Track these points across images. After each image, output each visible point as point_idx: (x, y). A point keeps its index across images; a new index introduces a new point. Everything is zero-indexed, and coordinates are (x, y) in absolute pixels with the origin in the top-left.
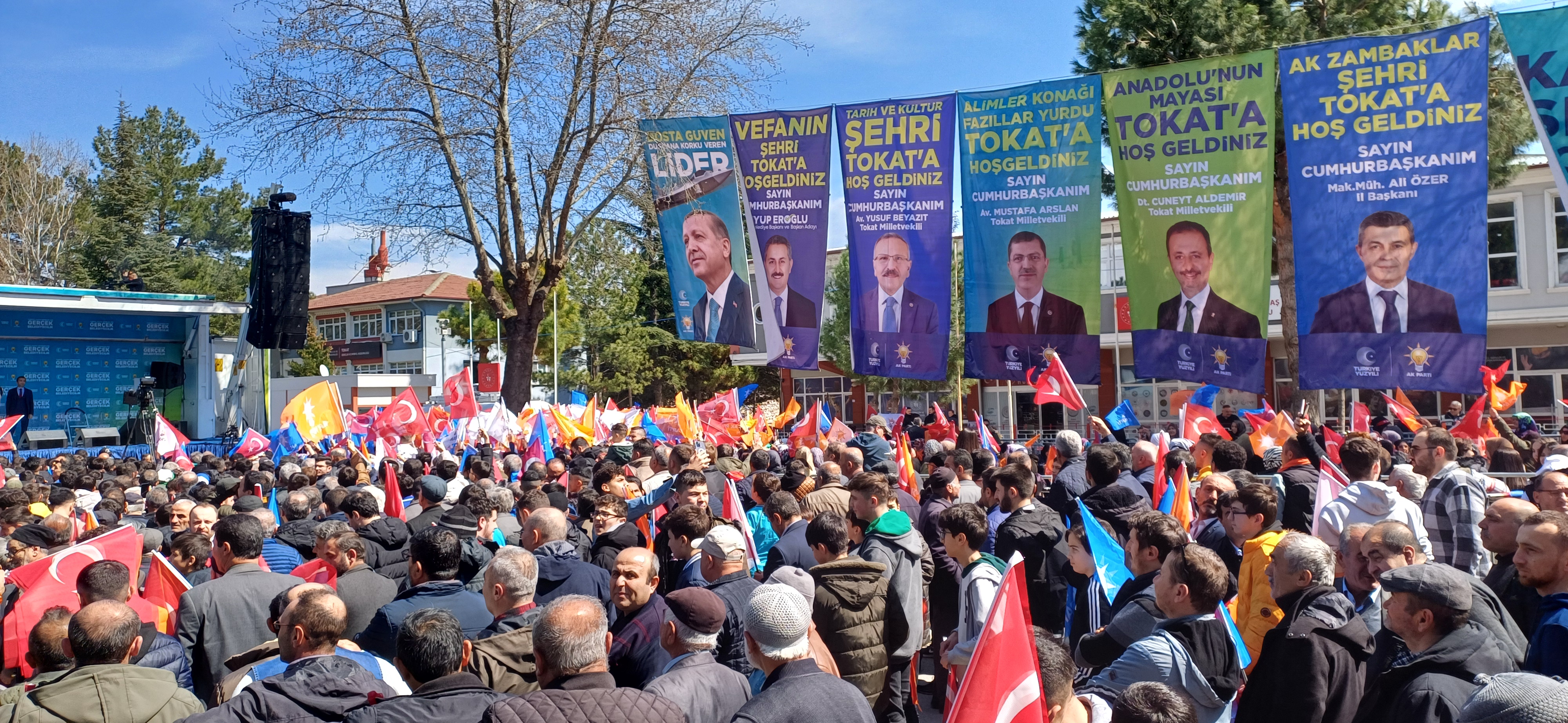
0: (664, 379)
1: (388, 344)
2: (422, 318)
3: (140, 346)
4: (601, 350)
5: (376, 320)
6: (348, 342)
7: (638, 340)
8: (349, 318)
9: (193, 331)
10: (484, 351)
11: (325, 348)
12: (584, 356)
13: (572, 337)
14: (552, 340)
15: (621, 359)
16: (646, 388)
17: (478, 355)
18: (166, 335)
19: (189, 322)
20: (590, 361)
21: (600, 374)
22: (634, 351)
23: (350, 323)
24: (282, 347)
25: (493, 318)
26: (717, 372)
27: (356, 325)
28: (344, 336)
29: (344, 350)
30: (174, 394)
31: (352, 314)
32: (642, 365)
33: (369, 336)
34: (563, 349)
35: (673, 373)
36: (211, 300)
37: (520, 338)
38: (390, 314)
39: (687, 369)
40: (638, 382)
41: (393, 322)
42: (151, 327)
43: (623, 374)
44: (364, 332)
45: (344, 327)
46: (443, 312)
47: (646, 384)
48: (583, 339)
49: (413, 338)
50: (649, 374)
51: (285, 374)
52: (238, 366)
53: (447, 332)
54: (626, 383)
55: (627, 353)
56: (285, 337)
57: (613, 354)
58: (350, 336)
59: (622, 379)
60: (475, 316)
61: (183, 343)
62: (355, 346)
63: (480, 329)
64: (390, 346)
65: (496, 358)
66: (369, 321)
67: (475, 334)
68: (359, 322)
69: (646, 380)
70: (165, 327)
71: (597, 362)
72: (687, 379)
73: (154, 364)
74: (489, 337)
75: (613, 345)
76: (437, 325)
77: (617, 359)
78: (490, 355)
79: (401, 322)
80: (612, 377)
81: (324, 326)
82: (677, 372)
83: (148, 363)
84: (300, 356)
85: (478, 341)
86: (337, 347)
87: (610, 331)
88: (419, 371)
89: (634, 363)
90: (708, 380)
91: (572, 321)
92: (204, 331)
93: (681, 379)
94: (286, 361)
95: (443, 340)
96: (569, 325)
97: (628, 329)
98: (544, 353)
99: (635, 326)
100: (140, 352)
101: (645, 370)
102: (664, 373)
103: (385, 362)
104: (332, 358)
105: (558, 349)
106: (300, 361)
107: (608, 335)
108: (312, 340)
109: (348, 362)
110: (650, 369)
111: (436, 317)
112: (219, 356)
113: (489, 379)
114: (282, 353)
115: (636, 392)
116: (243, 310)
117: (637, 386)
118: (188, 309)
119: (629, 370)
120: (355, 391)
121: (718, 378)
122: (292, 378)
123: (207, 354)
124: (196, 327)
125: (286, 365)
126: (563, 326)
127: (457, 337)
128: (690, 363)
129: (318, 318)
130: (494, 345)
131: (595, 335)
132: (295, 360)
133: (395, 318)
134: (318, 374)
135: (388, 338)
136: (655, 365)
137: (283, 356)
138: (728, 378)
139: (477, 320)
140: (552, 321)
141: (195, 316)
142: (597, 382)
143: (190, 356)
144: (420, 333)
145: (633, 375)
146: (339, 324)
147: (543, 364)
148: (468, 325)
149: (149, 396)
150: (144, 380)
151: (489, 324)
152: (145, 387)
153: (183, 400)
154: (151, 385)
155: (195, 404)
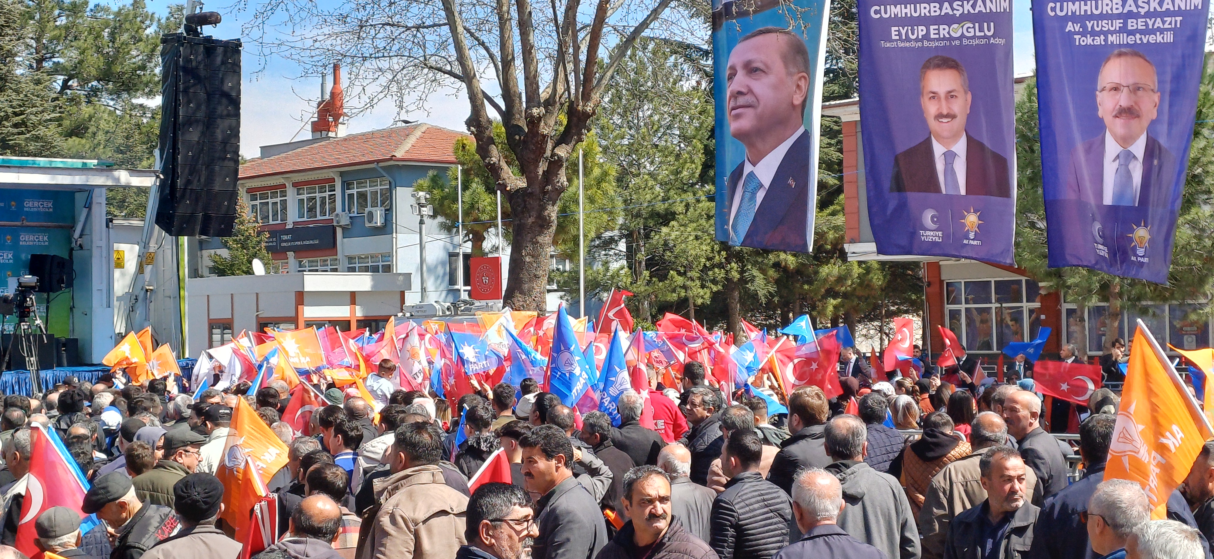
0: (743, 281)
1: (344, 228)
2: (390, 190)
3: (15, 232)
4: (647, 237)
5: (327, 194)
6: (290, 226)
7: (703, 222)
8: (291, 191)
9: (85, 211)
10: (478, 239)
11: (259, 234)
12: (622, 246)
13: (605, 217)
14: (576, 222)
15: (677, 250)
16: (715, 296)
17: (469, 244)
18: (47, 216)
19: (80, 198)
20: (630, 254)
21: (646, 273)
22: (697, 238)
23: (292, 197)
24: (202, 233)
25: (491, 191)
26: (825, 270)
27: (301, 201)
28: (284, 219)
29: (285, 237)
30: (61, 298)
31: (295, 185)
32: (709, 259)
33: (319, 217)
34: (593, 234)
35: (755, 272)
36: (108, 167)
37: (530, 220)
38: (347, 185)
39: (777, 265)
40: (703, 287)
41: (351, 196)
42: (31, 205)
43: (679, 273)
44: (312, 211)
45: (284, 203)
46: (420, 181)
47: (715, 289)
48: (620, 221)
49: (379, 221)
50: (720, 274)
51: (206, 272)
52: (145, 260)
53: (427, 211)
54: (684, 287)
55: (685, 241)
56: (207, 219)
57: (666, 244)
58: (293, 217)
59: (680, 280)
60: (465, 188)
61: (72, 227)
62: (298, 232)
63: (472, 206)
64: (347, 232)
65: (496, 249)
66: (318, 195)
67: (466, 213)
68: (305, 197)
69: (714, 282)
70: (48, 205)
71: (642, 256)
72: (777, 282)
73: (34, 256)
74: (485, 217)
75: (665, 230)
76: (413, 201)
77: (671, 250)
78: (487, 245)
79: (362, 196)
80: (663, 277)
81: (257, 202)
82: (763, 271)
83: (25, 256)
84: (225, 245)
85: (470, 224)
86: (276, 233)
87: (661, 207)
88: (388, 269)
89: (697, 257)
90: (810, 283)
91: (605, 193)
92: (100, 211)
93: (767, 281)
94: (205, 253)
95: (422, 222)
96: (601, 200)
97: (687, 206)
98: (564, 242)
99: (698, 201)
100: (16, 240)
101: (713, 266)
102: (742, 272)
103: (340, 256)
104: (268, 249)
105: (585, 236)
106: (224, 253)
107: (658, 215)
108: (242, 223)
109: (291, 254)
110: (720, 266)
111: (410, 190)
112: (120, 247)
113: (486, 280)
114: (201, 242)
115: (699, 301)
116: (148, 182)
117: (701, 292)
118: (77, 180)
119: (689, 267)
120: (301, 298)
121: (825, 280)
122: (214, 277)
123: (103, 243)
124: (89, 206)
125: (207, 257)
126: (591, 200)
127: (440, 219)
128: (783, 256)
129: (249, 191)
130: (492, 230)
131: (638, 215)
132: (219, 252)
133: (354, 191)
134: (249, 272)
135: (345, 221)
136: (728, 260)
137: (202, 245)
138: (841, 279)
139: (468, 193)
140: (576, 194)
141: (88, 190)
142: (641, 287)
143: (81, 247)
144: (389, 212)
145: (694, 274)
146: (278, 200)
147: (562, 257)
148: (456, 200)
149: (29, 303)
150: (22, 280)
151: (485, 200)
152: (24, 291)
153: (72, 309)
154: (33, 288)
155: (87, 314)
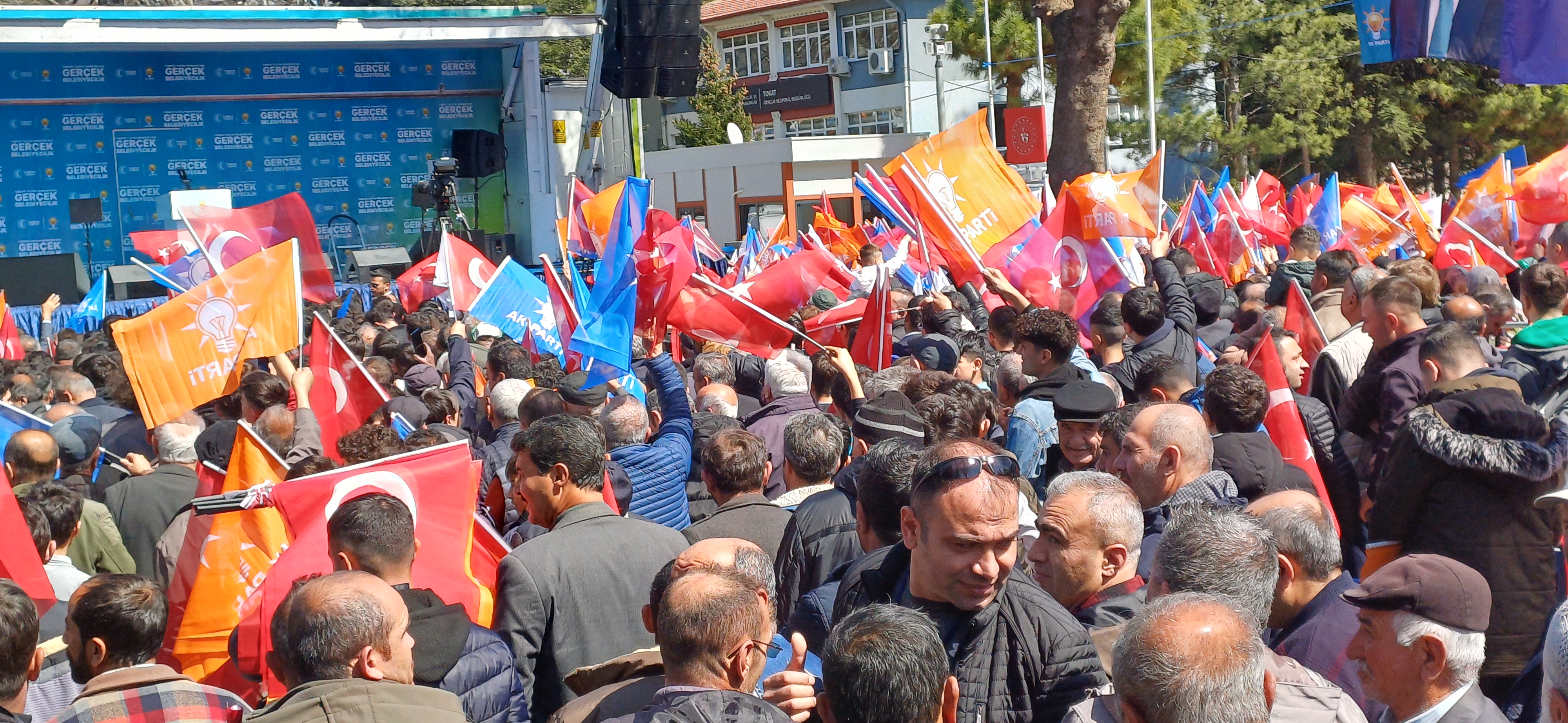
0: (1376, 121)
1: (842, 78)
2: (899, 24)
3: (433, 103)
4: (1243, 69)
5: (818, 34)
6: (773, 78)
7: (1320, 44)
8: (773, 33)
9: (515, 71)
10: (1014, 82)
11: (734, 91)
12: (1210, 83)
13: (1185, 45)
14: (1143, 54)
15: (1284, 85)
16: (1338, 144)
17: (1005, 92)
18: (469, 81)
19: (508, 56)
20: (1221, 93)
21: (1243, 119)
22: (1311, 66)
23: (775, 42)
24: (661, 92)
25: (1029, 19)
26: (1493, 102)
27: (786, 45)
28: (766, 68)
29: (767, 94)
30: (490, 186)
31: (777, 24)
32: (1328, 94)
33: (810, 65)
34: (1167, 70)
35: (1394, 109)
36: (539, 15)
37: (1079, 55)
38: (842, 21)
39: (1424, 98)
40: (1320, 132)
41: (849, 35)
42: (449, 68)
43: (1288, 117)
44: (800, 58)
45: (765, 49)
46: (936, 11)
47: (1337, 134)
48: (1206, 48)
49: (886, 66)
50: (1343, 114)
51: (671, 142)
52: (590, 130)
53: (944, 49)
54: (1296, 135)
55: (1296, 71)
56: (663, 73)
57: (1268, 77)
58: (777, 66)
59: (1288, 125)
60: (995, 15)
61: (500, 94)
62: (785, 86)
63: (1006, 41)
64: (847, 83)
65: (1037, 95)
66: (807, 36)
67: (998, 50)
68: (790, 39)
69: (1336, 125)
70: (469, 67)
71: (1236, 94)
72: (1426, 120)
73: (457, 134)
74: (1023, 55)
75: (1267, 58)
76: (927, 37)
77: (1276, 85)
78: (1026, 91)
79: (864, 35)
80: (1265, 123)
81: (732, 49)
82: (1404, 106)
83: (447, 134)
84: (693, 108)
85: (1002, 63)
86: (757, 88)
87: (1262, 28)
88: (899, 128)
89: (1311, 93)
90: (1473, 119)
91: (1183, 13)
92: (532, 72)
93: (1412, 119)
94: (670, 118)
95: (938, 65)
96: (1179, 23)
97: (1298, 23)
98: (1130, 80)
99: (1312, 15)
100: (434, 112)
101: (1335, 104)
102: (1375, 110)
103: (838, 114)
104: (746, 109)
105: (1156, 72)
106: (693, 117)
107: (1258, 38)
108: (713, 78)
109: (776, 115)
110: (1345, 103)
111: (923, 22)
112: (560, 115)
113: (1024, 137)
114: (664, 105)
115: (1317, 152)
116: (592, 28)
117: (1319, 139)
118: (503, 33)
119: (1300, 106)
120: (788, 171)
121: (1495, 115)
122: (682, 149)
123: (538, 112)
124: (518, 65)
125: (672, 125)
126: (1165, 24)
127: (965, 59)
128: (1433, 85)
129: (721, 35)
130: (1033, 70)
131: (1230, 39)
132: (686, 116)
133: (853, 28)
134: (724, 140)
135: (842, 68)
136: (1356, 94)
137: (665, 109)
138: (1516, 113)
139: (999, 24)
140: (1143, 16)
141: (516, 45)
142: (1237, 137)
143: (512, 117)
144: (897, 54)
145: (1310, 116)
146: (757, 45)
147: (1129, 102)
148: (982, 34)
149: (448, 191)
150: (439, 163)
151: (1023, 29)
152: (442, 177)
153: (505, 196)
154: (452, 172)
155: (524, 202)
